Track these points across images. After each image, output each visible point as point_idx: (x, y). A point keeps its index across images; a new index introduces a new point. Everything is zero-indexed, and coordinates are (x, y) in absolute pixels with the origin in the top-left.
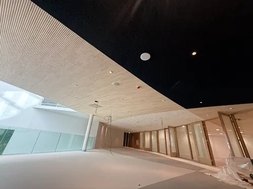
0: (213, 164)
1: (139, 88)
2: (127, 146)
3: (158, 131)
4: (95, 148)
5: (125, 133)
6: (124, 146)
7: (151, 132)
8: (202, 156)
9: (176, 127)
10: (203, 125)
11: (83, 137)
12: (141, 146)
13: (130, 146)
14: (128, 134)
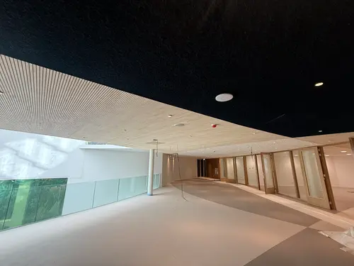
0: (332, 208)
1: (215, 126)
2: (202, 176)
3: (245, 157)
4: (163, 187)
5: (198, 161)
6: (199, 176)
7: (234, 158)
8: (314, 195)
9: (273, 153)
10: (319, 152)
11: (146, 177)
12: (222, 176)
13: (207, 175)
14: (202, 160)
